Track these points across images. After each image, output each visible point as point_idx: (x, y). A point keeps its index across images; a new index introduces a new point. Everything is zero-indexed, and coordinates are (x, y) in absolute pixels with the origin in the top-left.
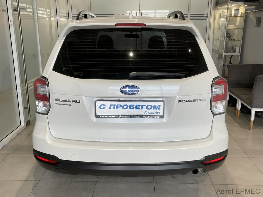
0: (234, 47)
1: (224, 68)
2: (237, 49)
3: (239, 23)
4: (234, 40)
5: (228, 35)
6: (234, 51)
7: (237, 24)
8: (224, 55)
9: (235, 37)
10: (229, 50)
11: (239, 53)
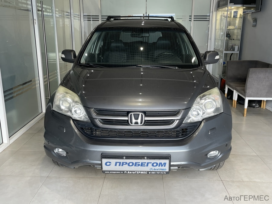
0: (234, 46)
1: (224, 65)
2: (236, 48)
3: (239, 24)
4: (233, 39)
5: (228, 35)
6: (234, 50)
7: (237, 24)
8: (224, 53)
9: (235, 37)
10: (229, 49)
11: (238, 51)
